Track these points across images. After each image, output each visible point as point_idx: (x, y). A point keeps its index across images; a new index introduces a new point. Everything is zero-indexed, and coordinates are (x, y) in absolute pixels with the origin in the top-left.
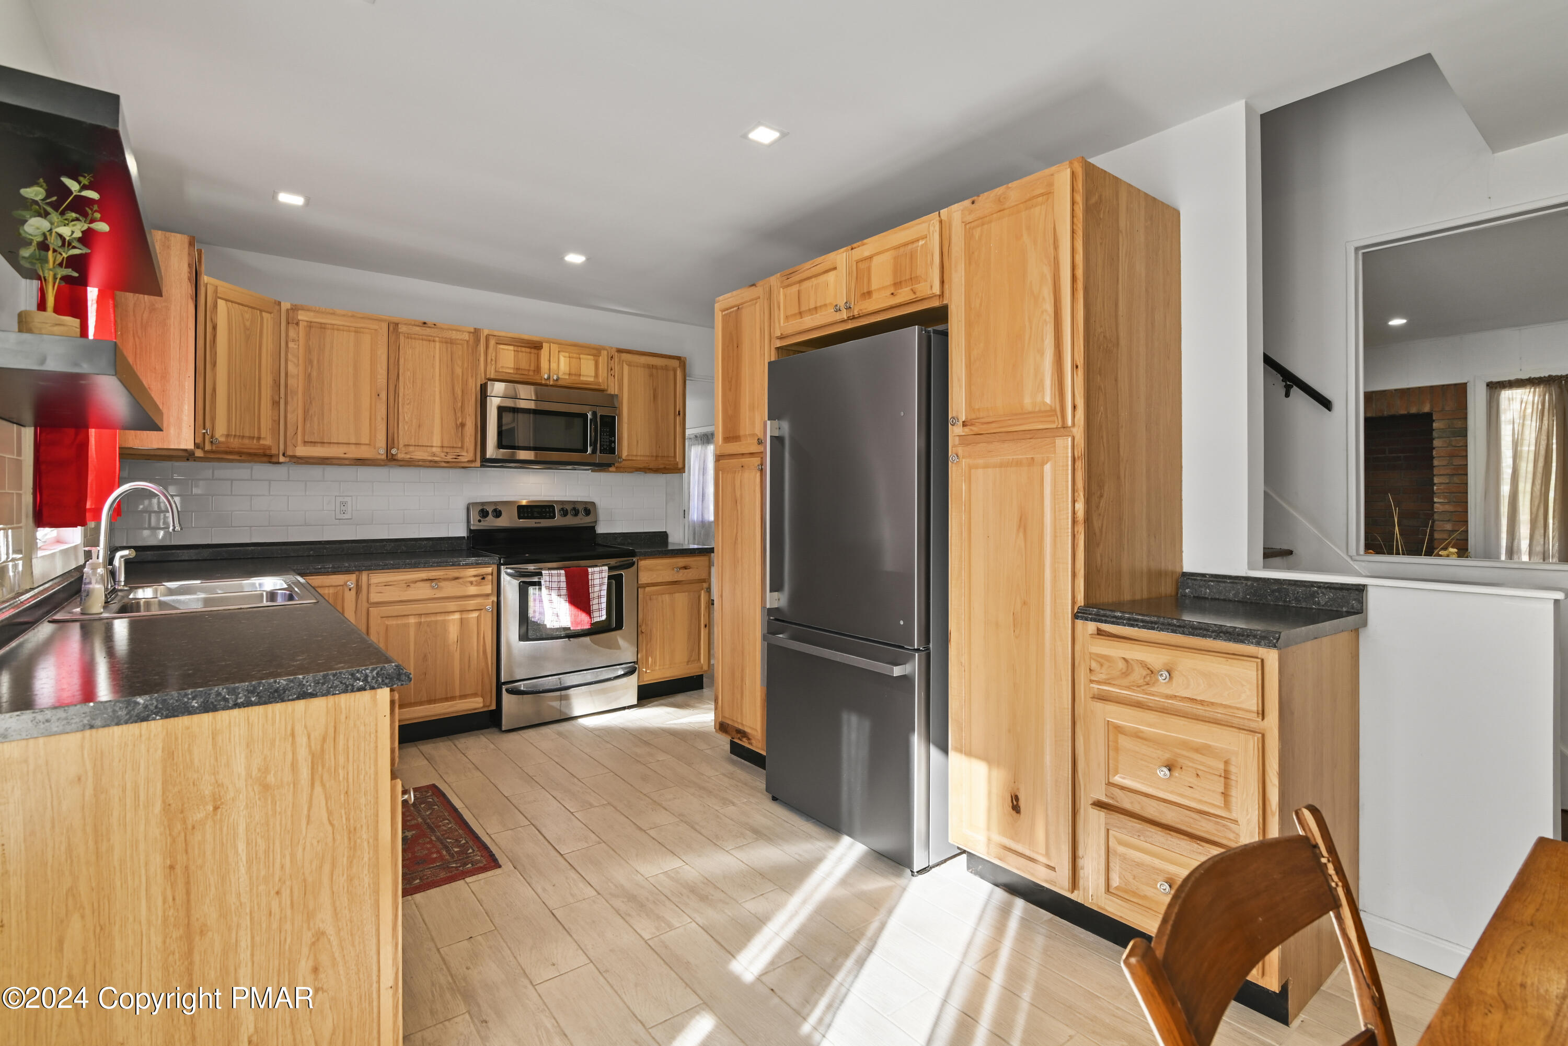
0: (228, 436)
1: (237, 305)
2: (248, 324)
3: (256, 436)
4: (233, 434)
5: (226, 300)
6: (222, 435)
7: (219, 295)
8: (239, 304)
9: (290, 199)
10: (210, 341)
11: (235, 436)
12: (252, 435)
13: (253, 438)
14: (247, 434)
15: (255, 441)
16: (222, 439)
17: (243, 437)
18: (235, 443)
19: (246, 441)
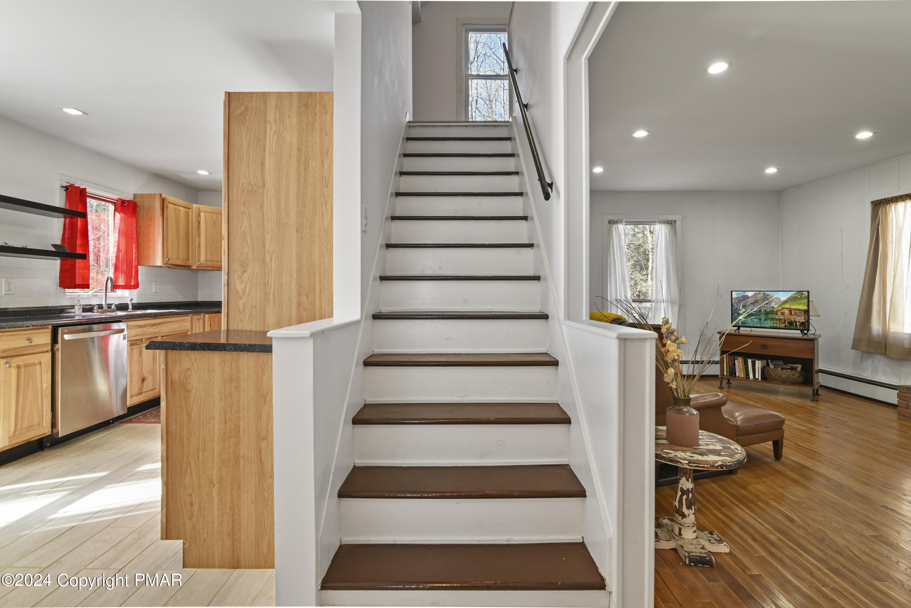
0: (206, 261)
1: (210, 214)
2: (214, 219)
3: (219, 260)
4: (208, 260)
5: (205, 212)
6: (204, 261)
7: (201, 211)
8: (210, 213)
9: (203, 173)
10: (197, 227)
11: (209, 261)
12: (217, 260)
13: (218, 261)
14: (215, 260)
15: (219, 263)
16: (204, 262)
17: (213, 261)
18: (209, 264)
19: (215, 263)
